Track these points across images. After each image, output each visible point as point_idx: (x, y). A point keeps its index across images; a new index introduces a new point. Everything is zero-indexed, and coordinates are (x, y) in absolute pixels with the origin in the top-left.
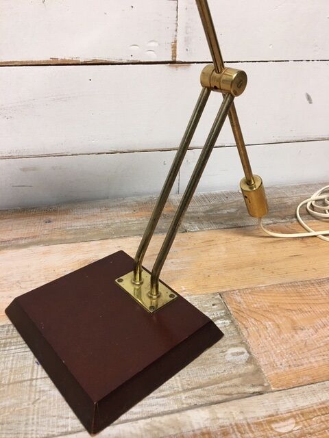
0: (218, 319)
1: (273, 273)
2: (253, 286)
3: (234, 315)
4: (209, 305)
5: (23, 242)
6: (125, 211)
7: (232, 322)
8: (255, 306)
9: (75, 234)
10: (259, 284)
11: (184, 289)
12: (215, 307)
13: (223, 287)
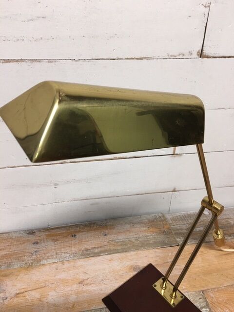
0: (203, 307)
1: (227, 277)
2: (218, 286)
3: (210, 305)
4: (198, 299)
5: (96, 251)
6: (144, 227)
7: (210, 310)
8: (220, 299)
9: (121, 245)
10: (221, 285)
11: (184, 288)
12: (201, 300)
13: (203, 287)
